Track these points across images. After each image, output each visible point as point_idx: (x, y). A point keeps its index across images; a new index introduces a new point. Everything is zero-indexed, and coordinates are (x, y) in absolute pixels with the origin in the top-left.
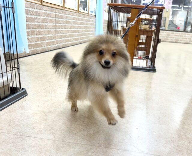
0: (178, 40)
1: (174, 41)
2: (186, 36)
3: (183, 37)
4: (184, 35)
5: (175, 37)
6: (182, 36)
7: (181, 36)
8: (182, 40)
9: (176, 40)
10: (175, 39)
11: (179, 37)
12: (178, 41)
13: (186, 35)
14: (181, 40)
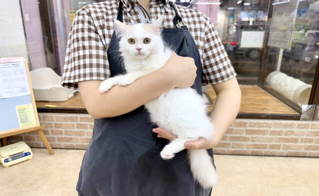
0: (265, 147)
1: (250, 151)
2: (292, 133)
3: (283, 136)
4: (284, 130)
5: (250, 136)
6: (280, 133)
7: (273, 133)
8: (278, 147)
9: (256, 146)
10: (250, 143)
11: (268, 136)
12: (263, 151)
13: (295, 130)
14: (272, 147)
